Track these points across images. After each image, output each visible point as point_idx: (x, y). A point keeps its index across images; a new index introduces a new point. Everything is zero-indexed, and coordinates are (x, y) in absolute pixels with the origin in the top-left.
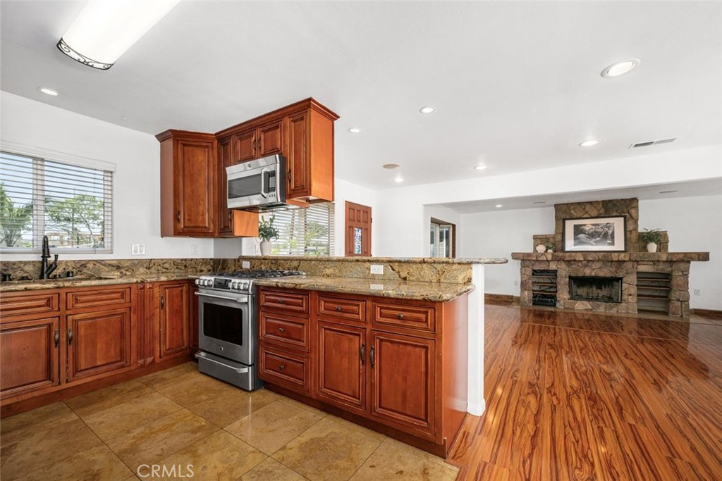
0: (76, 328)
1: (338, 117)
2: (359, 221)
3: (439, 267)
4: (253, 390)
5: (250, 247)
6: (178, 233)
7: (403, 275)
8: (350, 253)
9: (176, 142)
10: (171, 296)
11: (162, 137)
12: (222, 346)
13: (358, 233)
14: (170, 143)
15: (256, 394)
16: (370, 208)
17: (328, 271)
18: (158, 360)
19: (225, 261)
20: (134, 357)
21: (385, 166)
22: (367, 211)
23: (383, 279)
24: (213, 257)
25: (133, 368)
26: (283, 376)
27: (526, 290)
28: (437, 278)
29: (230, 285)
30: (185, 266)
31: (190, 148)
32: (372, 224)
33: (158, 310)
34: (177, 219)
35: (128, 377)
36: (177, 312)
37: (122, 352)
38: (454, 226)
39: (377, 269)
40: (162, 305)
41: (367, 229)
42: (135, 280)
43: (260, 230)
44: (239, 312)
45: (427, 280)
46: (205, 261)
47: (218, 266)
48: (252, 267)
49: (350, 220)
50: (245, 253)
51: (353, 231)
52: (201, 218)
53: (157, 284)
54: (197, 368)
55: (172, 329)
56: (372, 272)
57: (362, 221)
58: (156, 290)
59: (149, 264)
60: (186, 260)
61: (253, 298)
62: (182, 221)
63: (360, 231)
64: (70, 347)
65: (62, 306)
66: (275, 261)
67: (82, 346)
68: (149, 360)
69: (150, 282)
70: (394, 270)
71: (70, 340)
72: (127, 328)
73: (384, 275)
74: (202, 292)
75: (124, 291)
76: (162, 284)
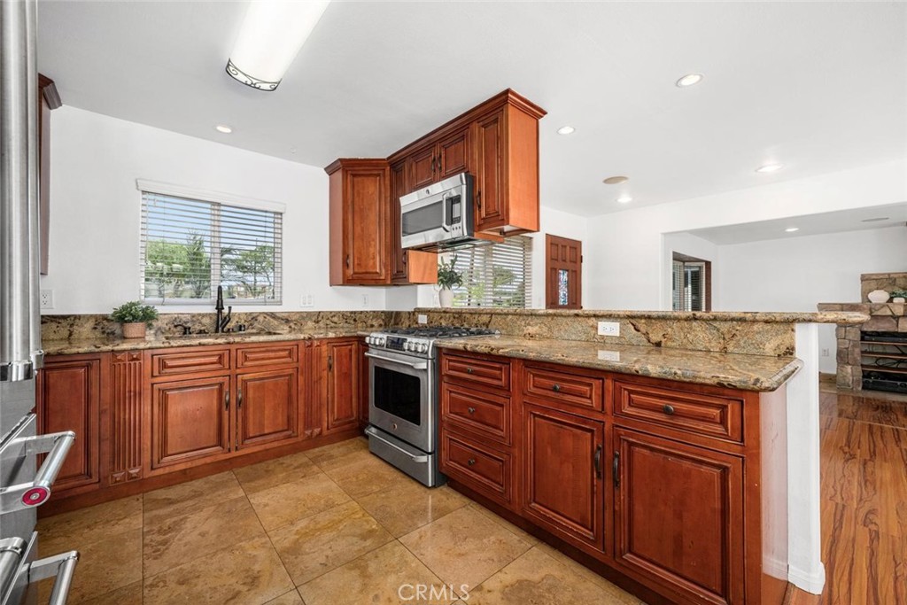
0: (245, 389)
1: (545, 113)
2: (564, 261)
3: (725, 327)
4: (434, 487)
5: (428, 297)
6: (348, 282)
7: (655, 338)
8: (552, 304)
9: (345, 172)
10: (340, 356)
11: (331, 170)
12: (398, 424)
13: (563, 277)
14: (339, 175)
15: (436, 492)
16: (580, 243)
17: (531, 330)
18: (325, 432)
19: (398, 313)
20: (301, 426)
21: (606, 181)
22: (575, 246)
23: (620, 344)
24: (384, 309)
25: (300, 439)
26: (473, 475)
27: (848, 363)
28: (721, 346)
29: (406, 346)
30: (355, 320)
31: (360, 179)
32: (583, 264)
33: (325, 372)
34: (346, 265)
35: (295, 450)
36: (345, 376)
37: (289, 419)
38: (708, 264)
39: (609, 329)
40: (330, 367)
41: (575, 271)
42: (302, 337)
43: (439, 275)
44: (416, 381)
45: (701, 347)
46: (376, 314)
47: (391, 320)
48: (430, 322)
49: (552, 259)
50: (420, 305)
51: (557, 275)
52: (371, 262)
53: (325, 342)
54: (367, 447)
55: (341, 396)
56: (600, 332)
57: (568, 260)
58: (324, 348)
59: (318, 317)
60: (355, 312)
61: (433, 364)
62: (351, 266)
63: (566, 274)
64: (240, 411)
65: (233, 364)
66: (459, 314)
67: (251, 409)
68: (317, 431)
69: (318, 339)
70: (638, 330)
71: (239, 403)
72: (294, 392)
73: (620, 337)
74: (372, 353)
75: (291, 349)
76: (330, 341)
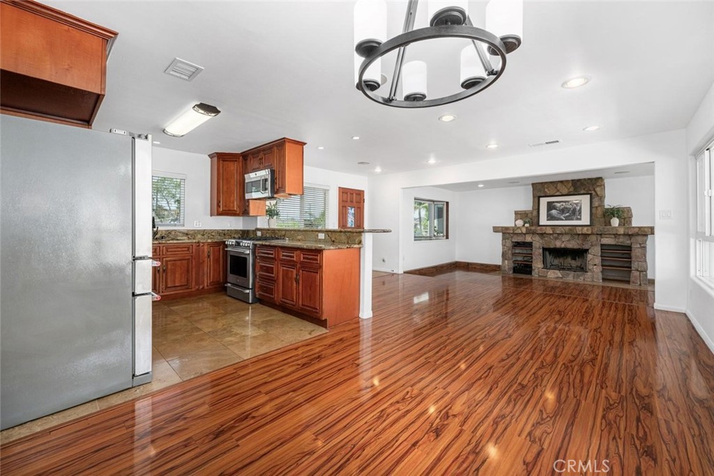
0: (167, 265)
1: (305, 144)
2: (352, 202)
3: (348, 234)
4: (252, 303)
5: (262, 223)
6: (219, 214)
8: (343, 226)
9: (218, 159)
10: (214, 251)
11: (211, 156)
12: (239, 280)
13: (351, 211)
14: (216, 159)
15: (254, 305)
16: (363, 191)
18: (206, 288)
19: (248, 231)
20: (194, 284)
21: (359, 163)
22: (360, 194)
23: (324, 242)
24: (242, 229)
25: (193, 290)
27: (506, 259)
28: (347, 241)
29: (241, 244)
30: (224, 234)
31: (226, 163)
32: (365, 203)
33: (206, 259)
34: (218, 206)
35: (191, 295)
36: (217, 261)
37: (188, 280)
38: (447, 203)
39: (321, 236)
40: (209, 256)
41: (360, 208)
42: (194, 241)
43: (267, 211)
44: (245, 259)
45: (343, 242)
46: (236, 231)
47: (245, 234)
48: (262, 235)
49: (343, 201)
50: (259, 227)
51: (346, 210)
52: (232, 205)
53: (206, 244)
54: (226, 294)
55: (214, 270)
56: (319, 238)
57: (354, 201)
58: (206, 247)
59: (203, 233)
60: (224, 230)
61: (252, 252)
62: (221, 206)
63: (353, 209)
64: (164, 275)
65: (161, 253)
66: (274, 230)
67: (169, 274)
68: (201, 287)
69: (203, 243)
70: (329, 237)
71: (164, 271)
72: (190, 267)
73: (324, 239)
74: (229, 249)
75: (188, 247)
76: (209, 244)
